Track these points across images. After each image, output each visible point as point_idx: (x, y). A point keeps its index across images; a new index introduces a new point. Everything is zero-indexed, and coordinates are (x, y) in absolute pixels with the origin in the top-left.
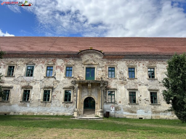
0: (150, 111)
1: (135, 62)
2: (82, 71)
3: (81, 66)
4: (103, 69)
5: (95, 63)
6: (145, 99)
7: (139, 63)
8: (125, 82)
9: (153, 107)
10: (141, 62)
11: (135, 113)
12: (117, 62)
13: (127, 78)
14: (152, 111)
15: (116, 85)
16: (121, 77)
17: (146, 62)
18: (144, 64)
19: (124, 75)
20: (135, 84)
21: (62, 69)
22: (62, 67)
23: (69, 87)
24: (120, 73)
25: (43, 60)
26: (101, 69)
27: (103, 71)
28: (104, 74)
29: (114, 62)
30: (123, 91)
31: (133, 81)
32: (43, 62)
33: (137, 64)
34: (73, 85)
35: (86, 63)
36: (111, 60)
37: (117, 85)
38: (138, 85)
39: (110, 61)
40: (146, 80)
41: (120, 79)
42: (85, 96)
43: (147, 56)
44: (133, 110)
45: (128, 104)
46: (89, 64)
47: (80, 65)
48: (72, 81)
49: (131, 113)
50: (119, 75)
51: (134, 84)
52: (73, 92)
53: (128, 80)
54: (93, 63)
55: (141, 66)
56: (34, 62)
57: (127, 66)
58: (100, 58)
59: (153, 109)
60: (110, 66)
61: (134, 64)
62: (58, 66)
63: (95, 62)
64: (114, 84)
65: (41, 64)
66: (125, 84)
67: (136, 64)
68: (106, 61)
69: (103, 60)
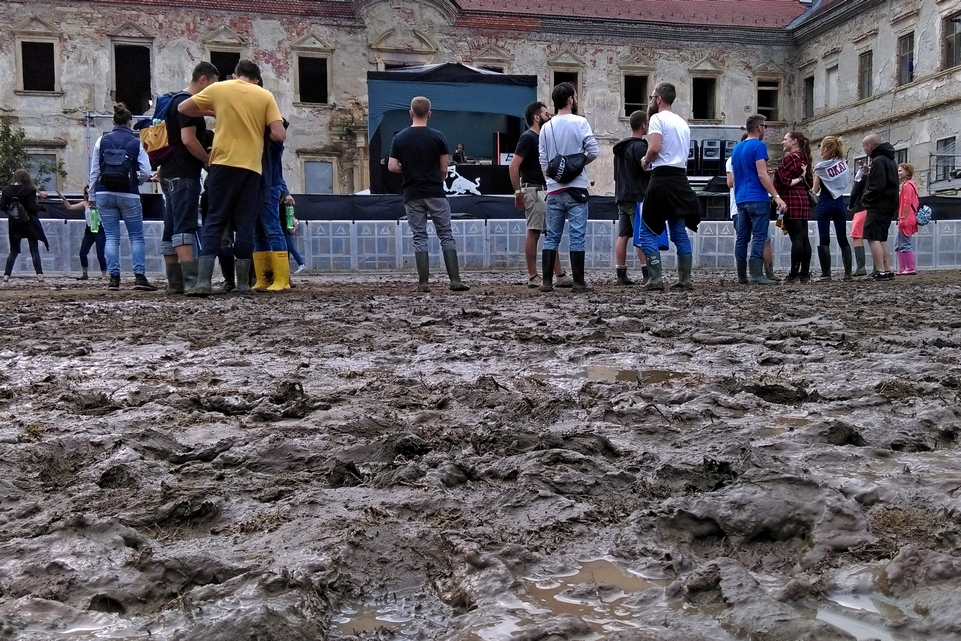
1: (581, 49)
3: (364, 55)
5: (425, 48)
7: (595, 53)
10: (601, 51)
12: (510, 47)
17: (620, 49)
18: (612, 59)
21: (280, 67)
22: (279, 56)
25: (189, 19)
29: (501, 43)
32: (191, 32)
33: (588, 56)
34: (338, 140)
35: (382, 46)
36: (490, 37)
39: (484, 40)
40: (616, 122)
43: (626, 25)
46: (398, 51)
47: (358, 51)
48: (332, 124)
54: (416, 45)
55: (602, 67)
56: (145, 28)
57: (549, 64)
58: (443, 21)
60: (485, 60)
61: (576, 59)
62: (264, 54)
63: (422, 40)
65: (183, 40)
67: (582, 58)
68: (469, 39)
69: (455, 35)
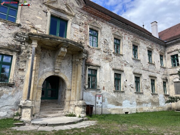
0: (135, 103)
1: (121, 32)
2: (41, 19)
4: (82, 28)
5: (69, 13)
6: (130, 86)
8: (110, 57)
9: (137, 96)
10: (126, 34)
11: (121, 105)
13: (112, 52)
14: (136, 102)
15: (99, 60)
16: (106, 49)
18: (129, 38)
19: (110, 46)
20: (121, 62)
23: (6, 45)
24: (105, 42)
26: (77, 27)
27: (81, 31)
28: (83, 38)
29: (98, 22)
30: (108, 71)
31: (118, 57)
33: (123, 35)
34: (19, 44)
35: (51, 5)
36: (94, 18)
37: (101, 60)
38: (123, 65)
40: (131, 59)
41: (104, 52)
42: (48, 72)
44: (118, 102)
45: (113, 92)
48: (16, 34)
49: (116, 105)
50: (104, 46)
51: (119, 63)
52: (18, 59)
53: (113, 55)
55: (127, 40)
57: (113, 34)
58: (78, 6)
59: (137, 99)
60: (92, 26)
61: (120, 34)
64: (97, 58)
66: (109, 60)
68: (87, 16)
69: (82, 13)
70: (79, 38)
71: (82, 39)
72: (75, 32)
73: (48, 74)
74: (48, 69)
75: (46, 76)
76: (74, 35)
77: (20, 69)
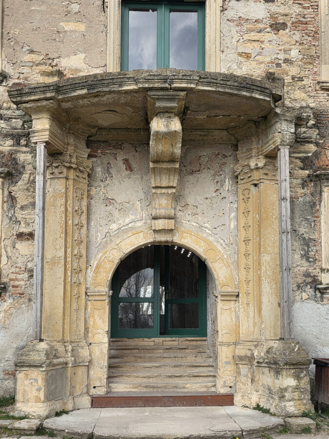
4: (282, 10)
27: (277, 27)
70: (268, 59)
71: (286, 61)
72: (246, 37)
73: (128, 241)
74: (127, 221)
75: (120, 249)
76: (240, 54)
77: (20, 236)
